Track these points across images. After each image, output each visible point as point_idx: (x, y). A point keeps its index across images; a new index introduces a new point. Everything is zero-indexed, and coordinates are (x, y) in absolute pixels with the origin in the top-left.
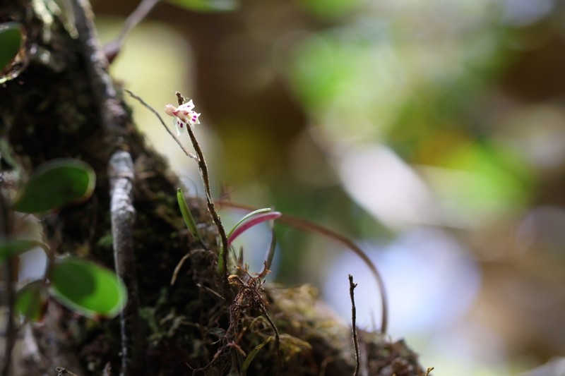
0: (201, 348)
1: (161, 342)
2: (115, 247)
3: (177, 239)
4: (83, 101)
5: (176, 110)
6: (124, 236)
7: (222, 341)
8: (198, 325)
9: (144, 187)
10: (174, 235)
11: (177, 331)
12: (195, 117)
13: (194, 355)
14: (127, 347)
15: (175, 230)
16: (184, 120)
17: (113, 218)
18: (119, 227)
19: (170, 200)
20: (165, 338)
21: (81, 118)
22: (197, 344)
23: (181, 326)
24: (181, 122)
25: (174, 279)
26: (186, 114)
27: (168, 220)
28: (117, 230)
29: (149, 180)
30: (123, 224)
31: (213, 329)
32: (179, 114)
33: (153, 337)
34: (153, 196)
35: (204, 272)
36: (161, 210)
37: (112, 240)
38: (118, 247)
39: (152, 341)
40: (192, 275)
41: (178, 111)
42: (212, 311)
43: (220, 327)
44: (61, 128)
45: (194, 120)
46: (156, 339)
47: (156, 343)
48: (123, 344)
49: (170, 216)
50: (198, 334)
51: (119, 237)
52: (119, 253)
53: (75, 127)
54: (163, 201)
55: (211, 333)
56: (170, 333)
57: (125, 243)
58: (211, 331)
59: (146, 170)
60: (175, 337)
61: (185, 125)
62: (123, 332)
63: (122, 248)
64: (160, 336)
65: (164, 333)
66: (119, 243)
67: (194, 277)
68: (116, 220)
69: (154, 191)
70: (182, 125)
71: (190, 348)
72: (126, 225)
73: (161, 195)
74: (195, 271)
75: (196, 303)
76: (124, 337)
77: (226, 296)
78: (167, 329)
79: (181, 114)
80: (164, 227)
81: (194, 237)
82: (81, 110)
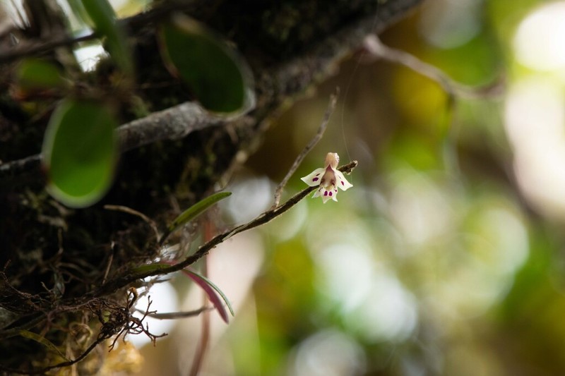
0: (33, 262)
1: (28, 209)
2: (135, 123)
3: (162, 194)
4: (306, 32)
5: (334, 169)
6: (151, 132)
7: (49, 294)
8: (61, 251)
9: (217, 135)
10: (166, 188)
11: (47, 225)
12: (331, 194)
13: (22, 256)
14: (11, 168)
15: (173, 189)
16: (323, 181)
17: (171, 111)
18: (161, 122)
19: (209, 171)
20: (35, 212)
21: (285, 35)
22: (37, 255)
23: (55, 229)
24: (320, 177)
25: (113, 207)
26: (333, 183)
27: (184, 176)
28: (157, 120)
29: (227, 137)
30: (167, 126)
31: (61, 277)
32: (330, 173)
33: (32, 196)
34: (208, 149)
35: (130, 243)
36: (193, 163)
37: (143, 116)
38: (136, 127)
39: (27, 198)
40: (124, 229)
41: (333, 171)
42: (83, 263)
43: (65, 285)
44: (267, 14)
45: (326, 194)
46: (30, 201)
47: (25, 202)
48: (14, 162)
49: (189, 177)
50: (49, 254)
51: (149, 125)
52: (129, 130)
53: (272, 30)
54: (205, 163)
55: (55, 276)
56: (42, 218)
57: (143, 134)
58: (58, 277)
59: (237, 131)
60: (39, 225)
61: (317, 183)
62: (28, 159)
63: (135, 133)
64: (35, 205)
65: (40, 210)
66: (141, 127)
67: (120, 233)
68: (169, 115)
69: (215, 148)
70: (315, 179)
71: (30, 247)
72: (166, 130)
73: (212, 158)
74: (128, 231)
75: (88, 239)
76: (22, 162)
77: (108, 284)
78: (46, 213)
79: (330, 176)
80: (173, 173)
81: (173, 223)
82: (294, 32)
